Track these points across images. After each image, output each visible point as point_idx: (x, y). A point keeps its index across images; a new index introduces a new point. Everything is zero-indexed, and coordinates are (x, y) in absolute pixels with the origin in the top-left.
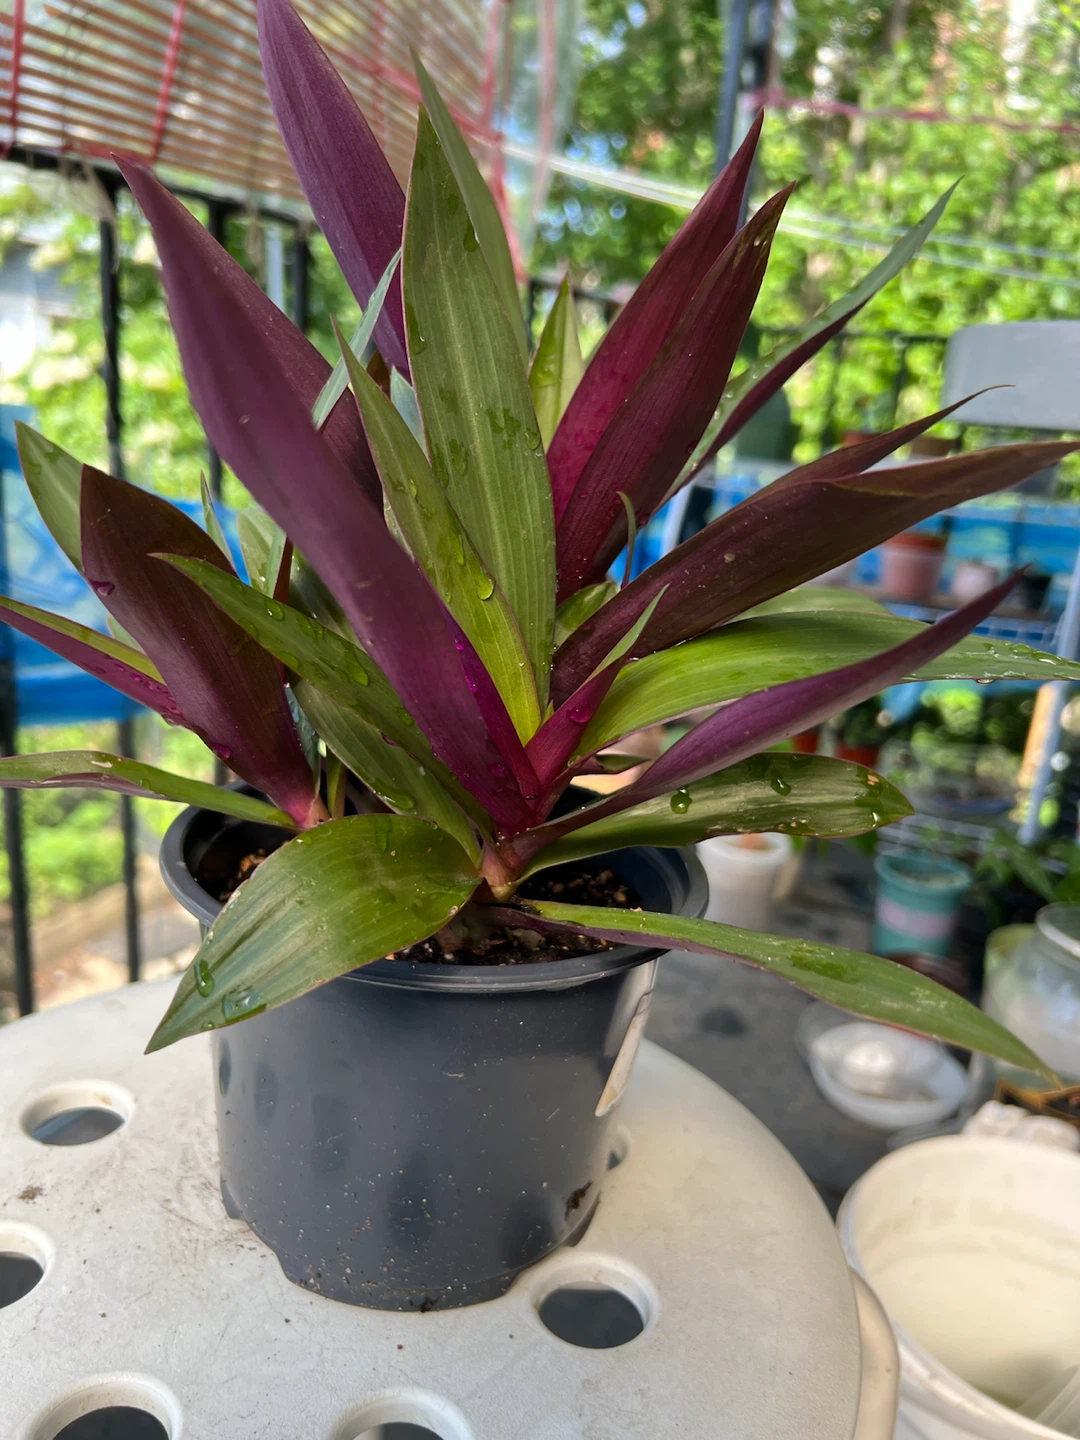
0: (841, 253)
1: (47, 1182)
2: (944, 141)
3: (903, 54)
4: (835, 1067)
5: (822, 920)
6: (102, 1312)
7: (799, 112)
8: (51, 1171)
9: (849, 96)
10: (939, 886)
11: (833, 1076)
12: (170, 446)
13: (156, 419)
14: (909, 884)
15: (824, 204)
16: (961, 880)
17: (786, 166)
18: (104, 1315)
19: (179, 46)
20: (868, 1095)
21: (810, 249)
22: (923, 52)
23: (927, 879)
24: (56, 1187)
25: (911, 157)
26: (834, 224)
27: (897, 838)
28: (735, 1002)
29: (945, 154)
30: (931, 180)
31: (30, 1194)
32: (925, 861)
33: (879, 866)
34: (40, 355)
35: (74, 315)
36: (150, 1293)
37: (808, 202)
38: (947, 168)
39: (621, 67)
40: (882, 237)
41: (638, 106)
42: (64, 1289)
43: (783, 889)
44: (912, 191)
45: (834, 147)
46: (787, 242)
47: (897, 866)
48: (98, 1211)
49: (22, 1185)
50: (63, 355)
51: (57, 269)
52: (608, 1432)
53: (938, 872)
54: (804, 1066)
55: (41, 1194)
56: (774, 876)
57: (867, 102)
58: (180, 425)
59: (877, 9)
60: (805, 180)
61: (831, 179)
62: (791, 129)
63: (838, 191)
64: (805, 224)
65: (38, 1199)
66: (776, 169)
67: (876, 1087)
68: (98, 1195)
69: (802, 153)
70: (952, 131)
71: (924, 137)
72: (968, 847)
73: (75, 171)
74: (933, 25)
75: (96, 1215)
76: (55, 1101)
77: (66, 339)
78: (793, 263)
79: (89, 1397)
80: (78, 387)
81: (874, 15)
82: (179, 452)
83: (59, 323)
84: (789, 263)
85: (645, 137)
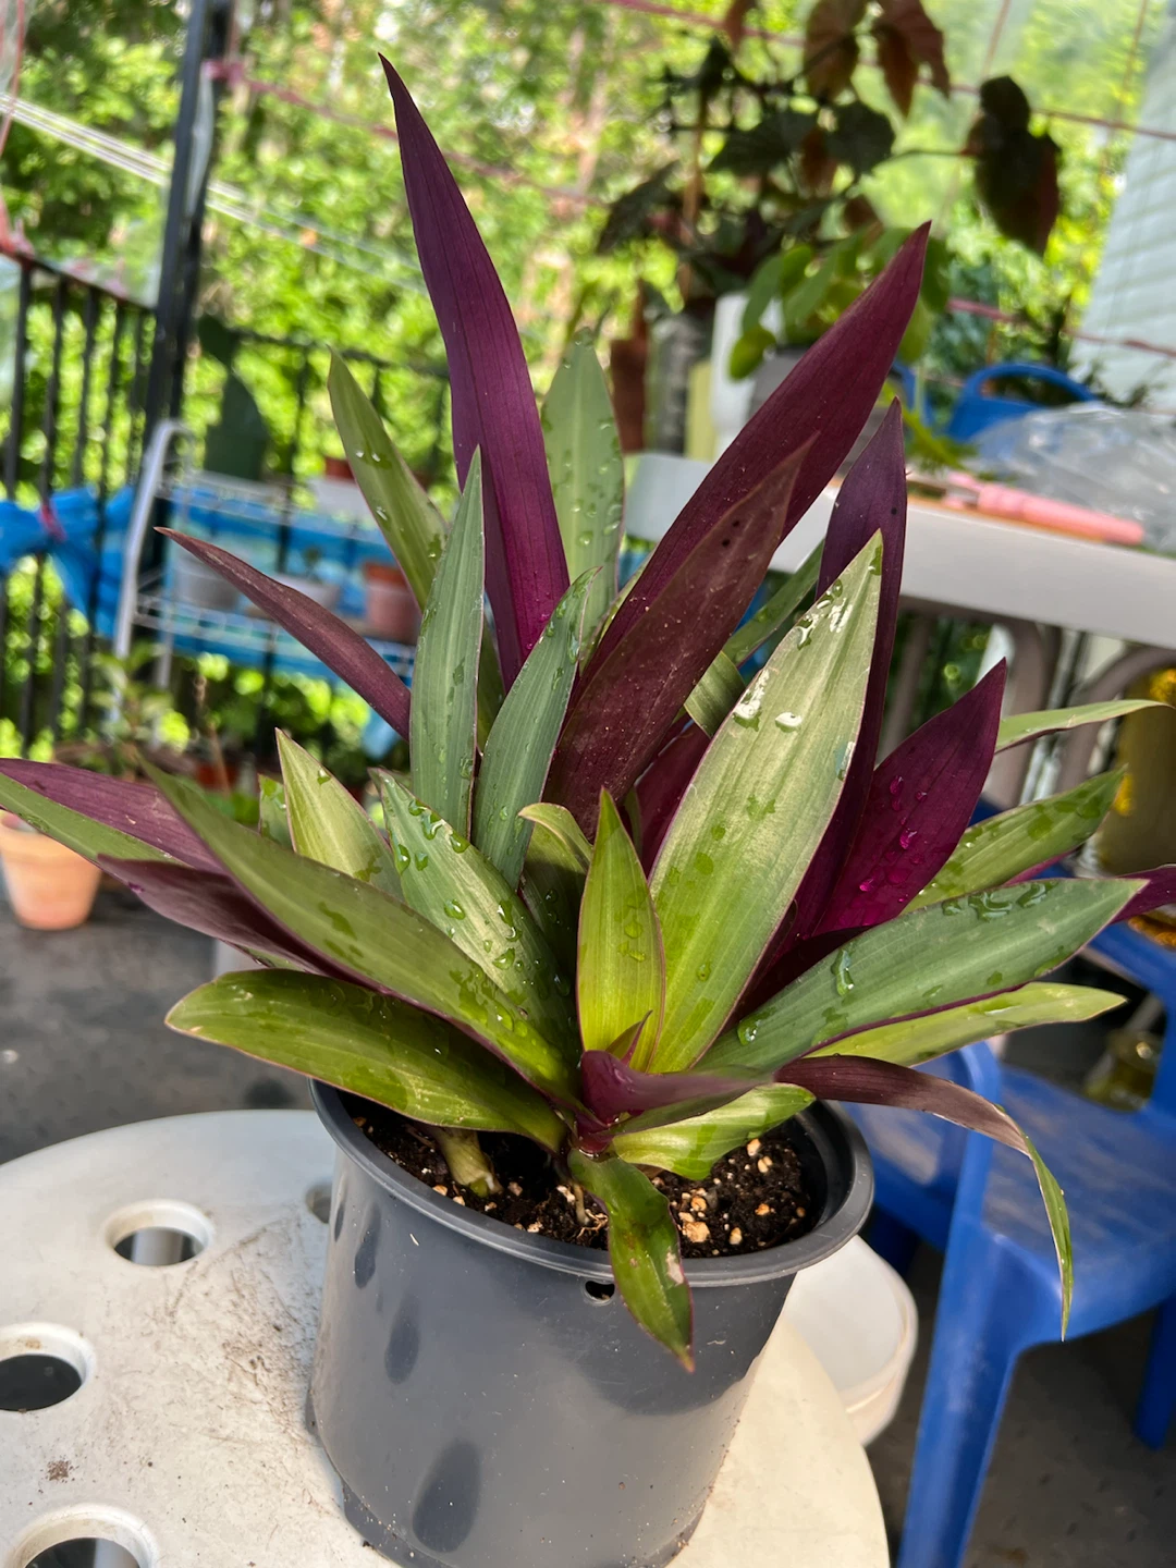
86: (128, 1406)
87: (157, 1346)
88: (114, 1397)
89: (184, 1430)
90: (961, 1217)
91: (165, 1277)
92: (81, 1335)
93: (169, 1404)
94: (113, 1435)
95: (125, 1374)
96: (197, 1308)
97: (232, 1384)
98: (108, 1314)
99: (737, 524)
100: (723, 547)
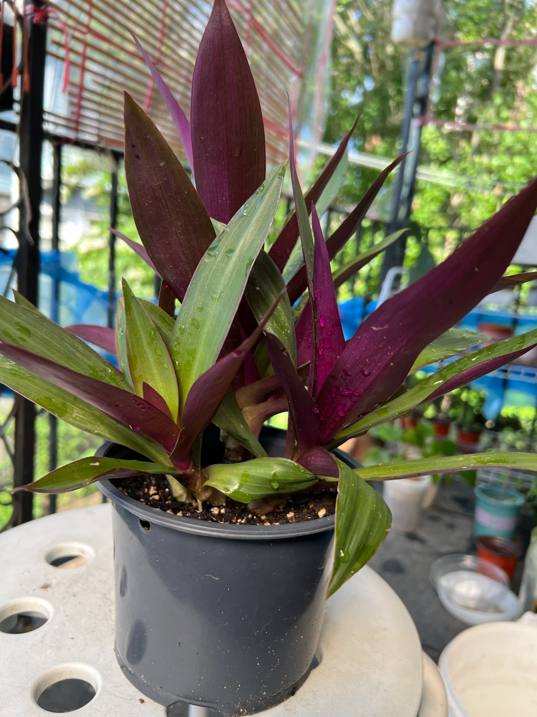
0: (467, 193)
1: (54, 582)
2: (518, 141)
3: (498, 100)
4: (450, 592)
5: (447, 519)
6: (72, 637)
7: (447, 127)
8: (55, 578)
9: (471, 120)
10: (508, 503)
11: (450, 598)
12: (141, 280)
13: (135, 267)
14: (492, 501)
15: (458, 170)
16: (520, 501)
17: (440, 153)
18: (73, 638)
19: (151, 98)
20: (467, 608)
21: (452, 192)
22: (509, 99)
23: (502, 500)
24: (57, 585)
25: (502, 148)
26: (463, 180)
27: (488, 479)
28: (400, 557)
29: (518, 147)
30: (512, 159)
31: (46, 587)
32: (502, 490)
33: (477, 492)
34: (85, 236)
35: (99, 220)
36: (94, 631)
37: (451, 169)
38: (520, 153)
39: (360, 108)
40: (487, 186)
41: (368, 126)
42: (56, 627)
43: (427, 502)
44: (502, 164)
45: (463, 144)
46: (440, 188)
47: (485, 492)
48: (75, 596)
49: (42, 583)
50: (93, 237)
51: (94, 198)
52: (295, 707)
53: (506, 496)
54: (435, 592)
55: (51, 587)
56: (423, 494)
57: (480, 123)
58: (146, 271)
59: (487, 80)
60: (449, 159)
61: (461, 159)
62: (442, 135)
63: (464, 165)
64: (449, 179)
65: (49, 589)
66: (435, 154)
67: (472, 604)
68: (75, 589)
69: (448, 147)
70: (523, 136)
71: (509, 139)
72: (525, 485)
73: (102, 151)
74: (514, 87)
75: (73, 597)
76: (60, 550)
77: (96, 230)
78: (443, 198)
79: (62, 672)
80: (99, 251)
81: (485, 82)
82: (144, 283)
83: (93, 223)
84: (441, 198)
85: (371, 139)
99: (133, 146)
100: (138, 160)
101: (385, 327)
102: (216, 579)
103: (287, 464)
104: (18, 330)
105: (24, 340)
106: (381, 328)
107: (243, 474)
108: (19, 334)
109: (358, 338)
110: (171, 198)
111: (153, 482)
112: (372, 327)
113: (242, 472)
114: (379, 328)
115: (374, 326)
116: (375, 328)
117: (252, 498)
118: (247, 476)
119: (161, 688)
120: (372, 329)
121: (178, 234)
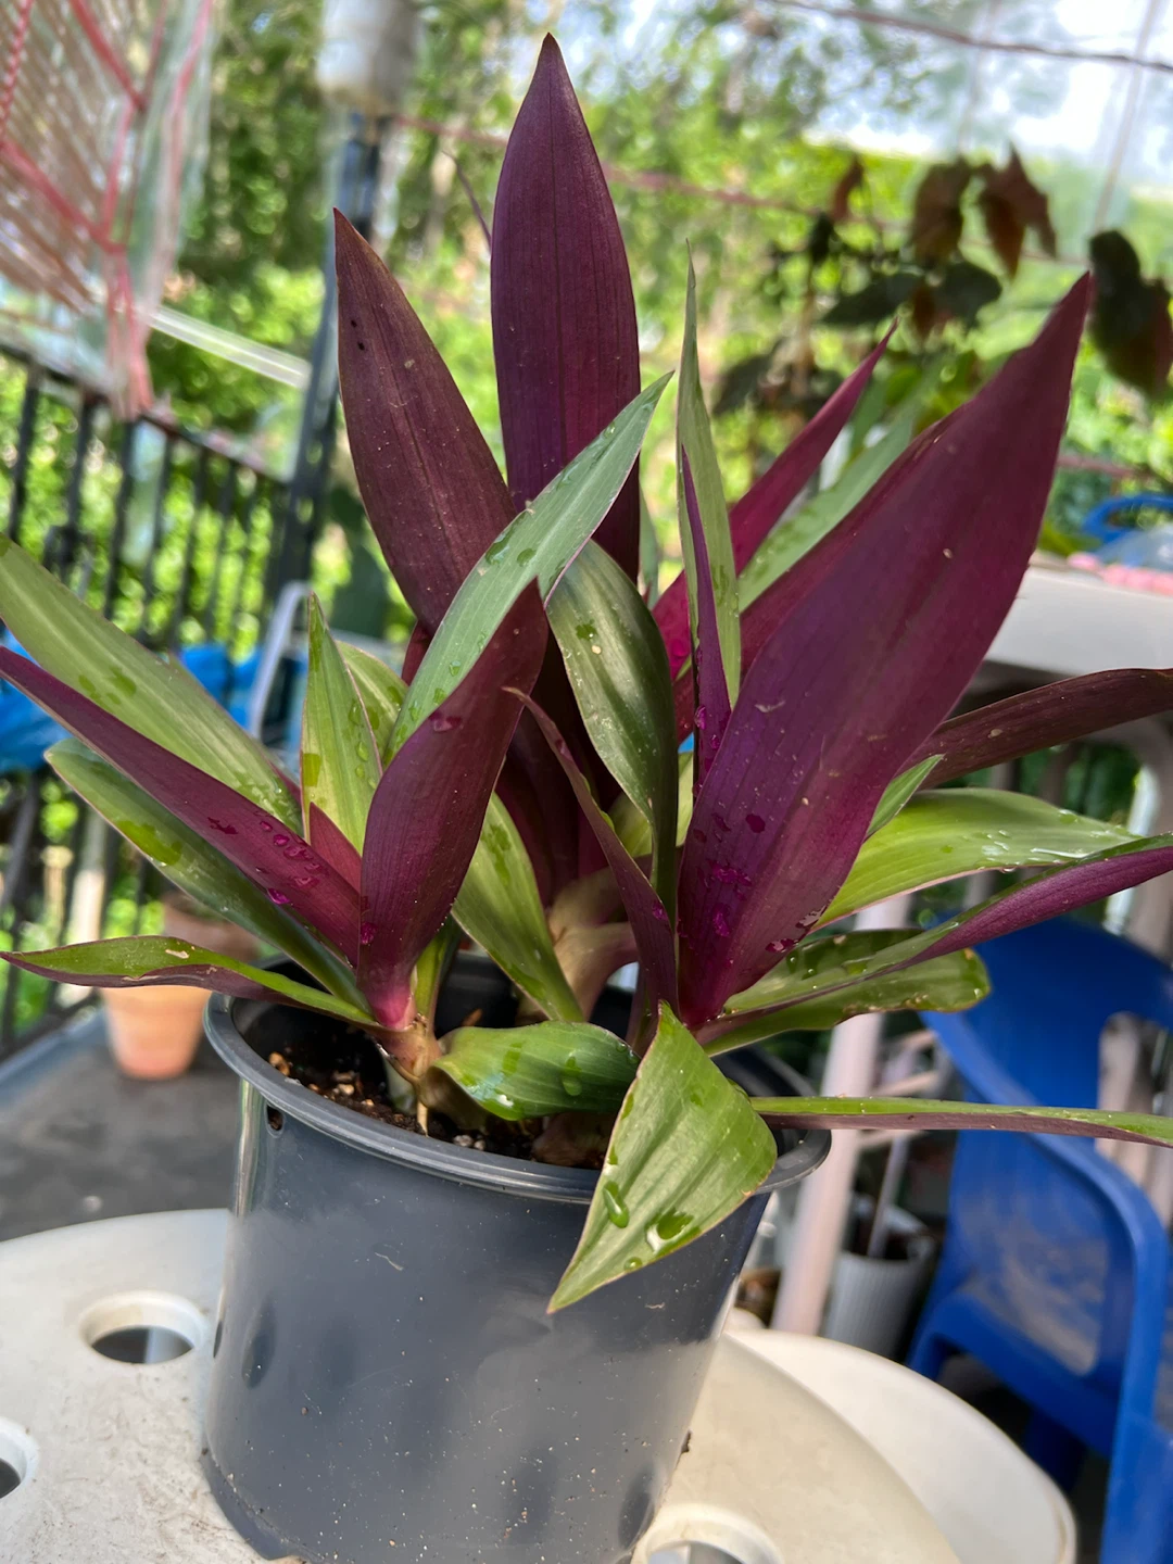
86: (64, 1518)
87: (113, 1454)
88: (49, 1504)
89: (126, 1552)
90: (1127, 1415)
91: (139, 1377)
92: (27, 1431)
93: (113, 1520)
94: (38, 1549)
95: (70, 1480)
96: (170, 1413)
97: (194, 1504)
98: (64, 1412)
99: (354, 324)
100: (362, 352)
101: (781, 704)
102: (397, 1267)
103: (602, 1040)
104: (112, 680)
105: (117, 701)
106: (774, 707)
107: (509, 1052)
108: (111, 687)
109: (735, 735)
110: (428, 438)
111: (358, 1062)
112: (757, 706)
113: (507, 1047)
114: (769, 708)
115: (761, 703)
116: (762, 708)
117: (522, 1109)
118: (515, 1057)
119: (262, 1510)
120: (759, 710)
121: (442, 518)
